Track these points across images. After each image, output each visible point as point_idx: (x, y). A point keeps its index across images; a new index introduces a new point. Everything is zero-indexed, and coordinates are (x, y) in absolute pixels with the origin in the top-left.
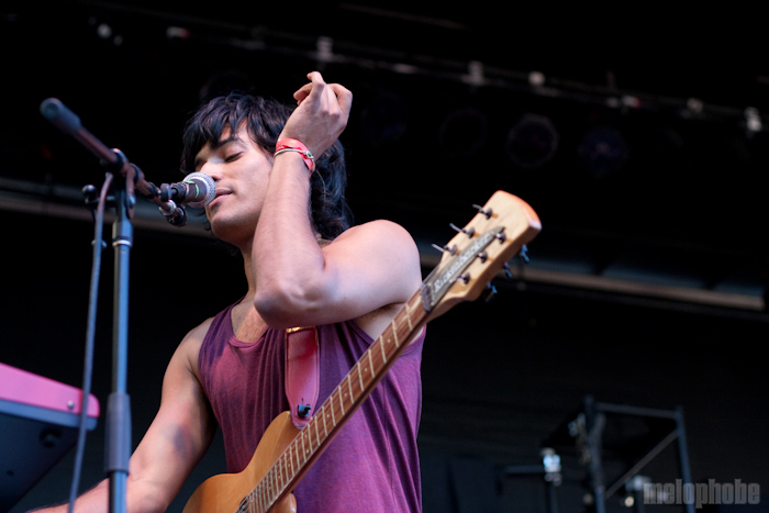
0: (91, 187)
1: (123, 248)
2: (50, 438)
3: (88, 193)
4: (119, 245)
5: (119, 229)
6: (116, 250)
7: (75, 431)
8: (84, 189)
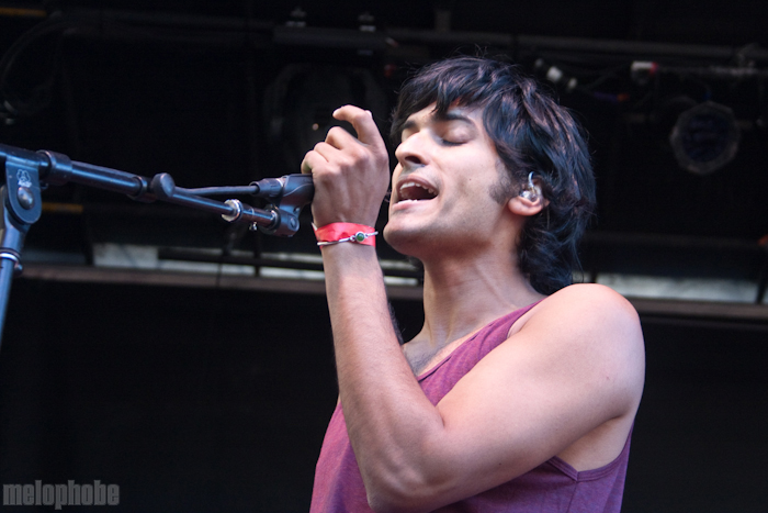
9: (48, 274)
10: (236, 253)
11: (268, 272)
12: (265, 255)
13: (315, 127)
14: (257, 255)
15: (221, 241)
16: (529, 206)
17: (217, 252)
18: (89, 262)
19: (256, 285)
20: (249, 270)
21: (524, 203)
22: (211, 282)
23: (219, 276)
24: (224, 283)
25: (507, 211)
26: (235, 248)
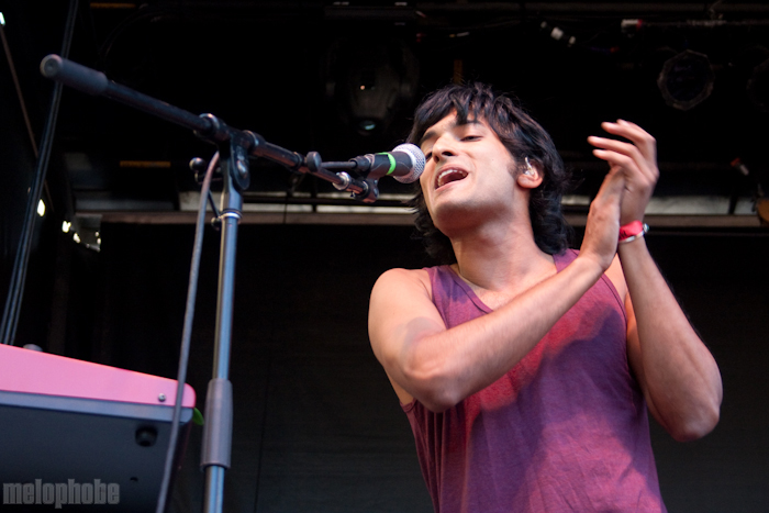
0: (198, 160)
1: (231, 221)
2: (145, 435)
3: (195, 166)
4: (226, 218)
5: (227, 201)
6: (224, 223)
7: (169, 423)
8: (192, 163)
9: (143, 219)
10: (296, 194)
11: (322, 209)
12: (320, 195)
13: (363, 88)
14: (314, 196)
15: (286, 186)
16: (533, 180)
17: (281, 194)
18: (177, 207)
19: (315, 220)
20: (307, 208)
21: (529, 179)
22: (279, 220)
23: (285, 213)
24: (289, 220)
25: (519, 186)
26: (297, 190)
